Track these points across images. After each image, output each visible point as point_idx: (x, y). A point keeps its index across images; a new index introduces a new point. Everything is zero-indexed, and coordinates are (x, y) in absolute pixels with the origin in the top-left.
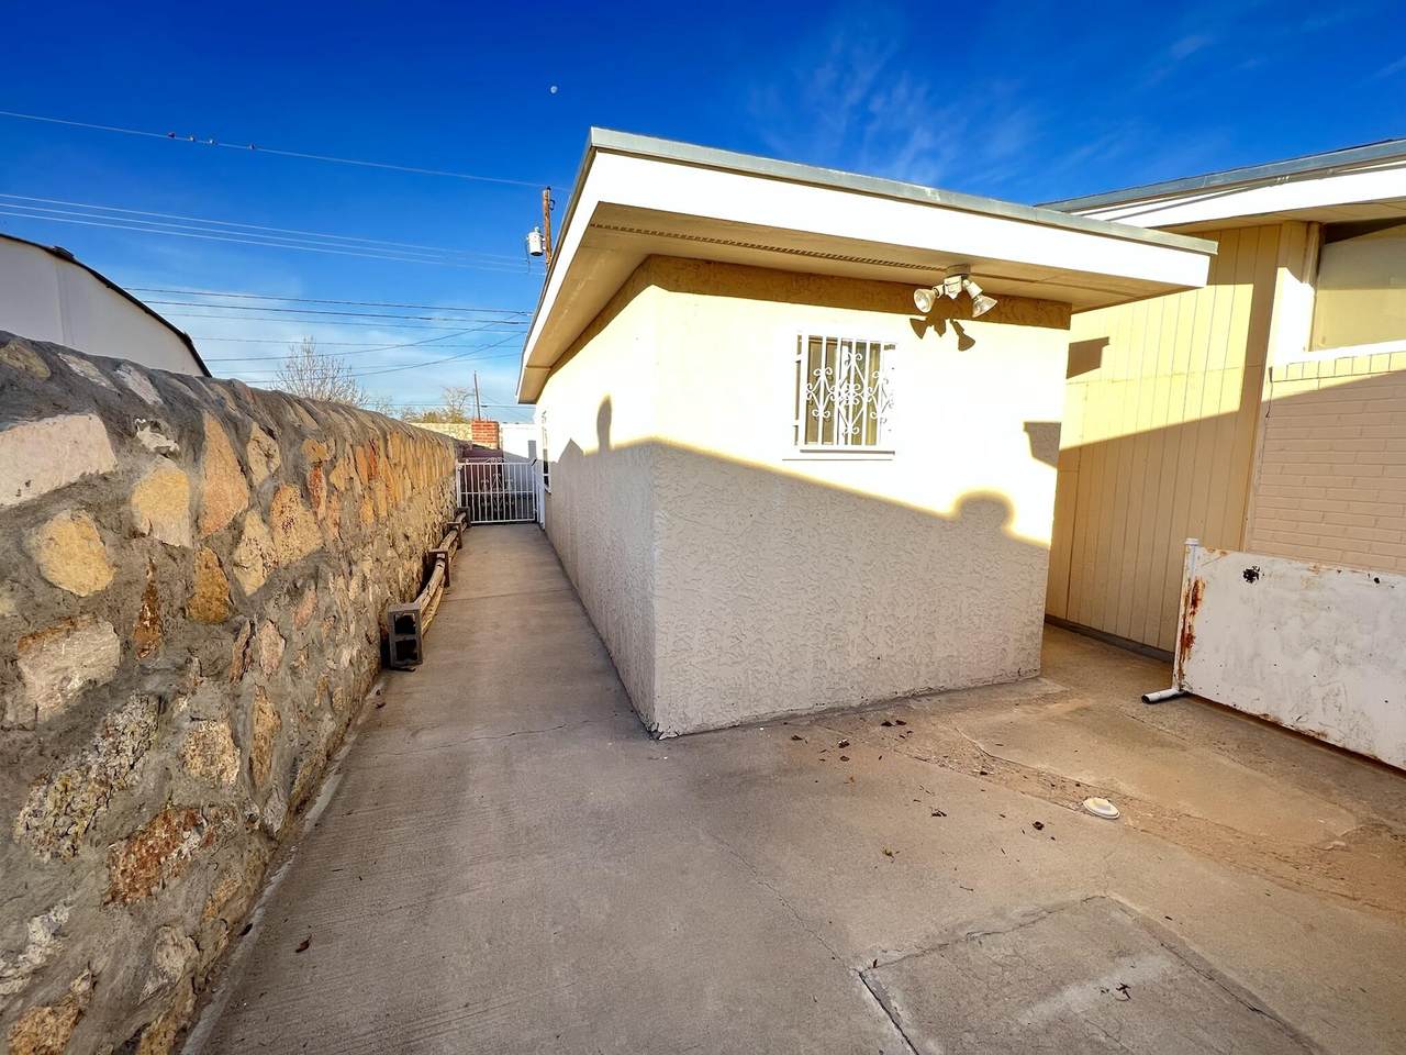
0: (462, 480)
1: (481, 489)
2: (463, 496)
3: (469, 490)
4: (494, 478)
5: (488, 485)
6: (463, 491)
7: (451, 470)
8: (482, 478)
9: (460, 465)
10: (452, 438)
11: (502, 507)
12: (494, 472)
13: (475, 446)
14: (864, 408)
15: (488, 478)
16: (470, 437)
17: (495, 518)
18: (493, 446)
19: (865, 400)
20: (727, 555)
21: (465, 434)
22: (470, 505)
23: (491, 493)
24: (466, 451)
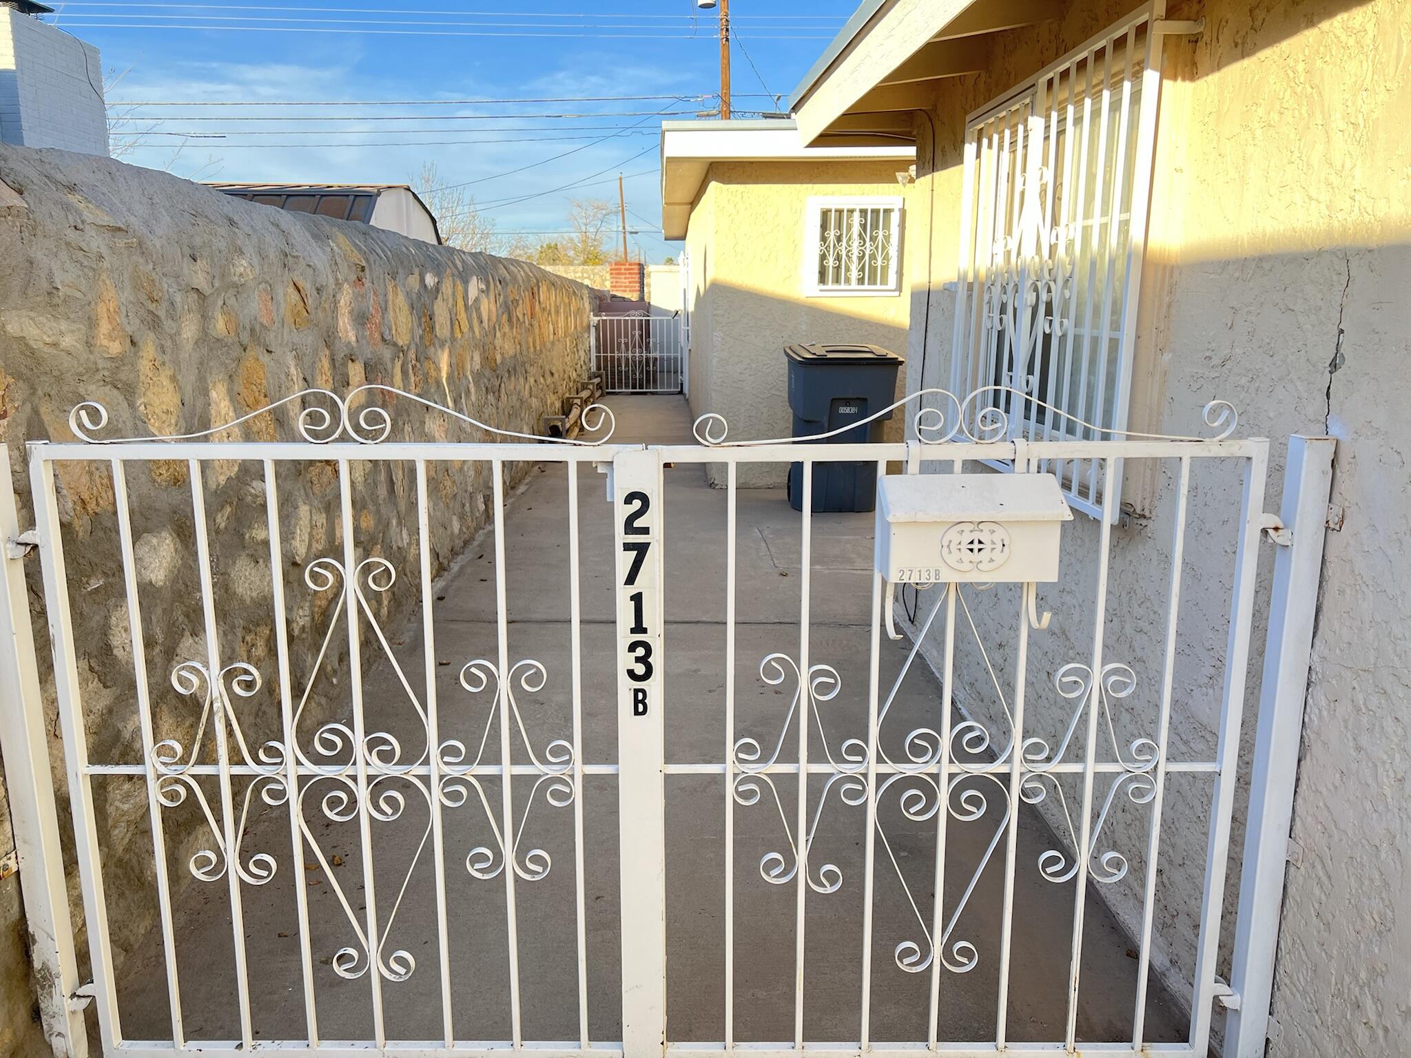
0: (598, 339)
1: (618, 350)
2: (598, 358)
3: (605, 351)
4: (633, 336)
5: (626, 344)
6: (598, 351)
7: (585, 324)
8: (619, 336)
9: (595, 320)
10: (587, 286)
11: (641, 372)
12: (633, 329)
13: (614, 297)
14: (867, 257)
15: (626, 336)
16: (607, 286)
17: (634, 387)
18: (634, 297)
19: (867, 253)
20: (764, 365)
21: (600, 279)
22: (606, 368)
23: (630, 355)
24: (604, 303)
